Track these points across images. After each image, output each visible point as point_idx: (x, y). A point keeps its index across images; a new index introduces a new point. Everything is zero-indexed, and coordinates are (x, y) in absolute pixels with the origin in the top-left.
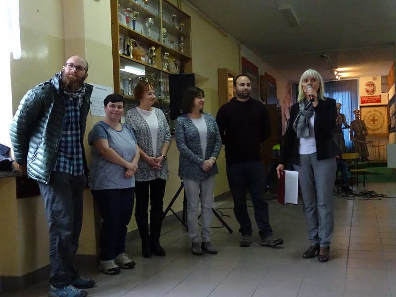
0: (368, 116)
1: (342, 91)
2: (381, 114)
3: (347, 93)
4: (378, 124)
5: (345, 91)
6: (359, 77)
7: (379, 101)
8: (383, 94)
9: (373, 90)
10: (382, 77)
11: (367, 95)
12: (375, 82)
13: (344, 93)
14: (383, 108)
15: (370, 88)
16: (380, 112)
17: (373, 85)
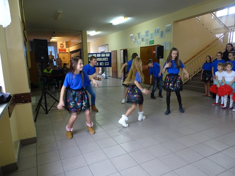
0: (62, 56)
1: (51, 46)
2: (66, 56)
3: (53, 47)
4: (66, 60)
5: (52, 46)
6: (57, 41)
7: (65, 51)
8: (66, 48)
9: (63, 47)
10: (66, 42)
11: (60, 48)
12: (63, 43)
13: (52, 47)
14: (67, 53)
15: (62, 46)
17: (63, 44)
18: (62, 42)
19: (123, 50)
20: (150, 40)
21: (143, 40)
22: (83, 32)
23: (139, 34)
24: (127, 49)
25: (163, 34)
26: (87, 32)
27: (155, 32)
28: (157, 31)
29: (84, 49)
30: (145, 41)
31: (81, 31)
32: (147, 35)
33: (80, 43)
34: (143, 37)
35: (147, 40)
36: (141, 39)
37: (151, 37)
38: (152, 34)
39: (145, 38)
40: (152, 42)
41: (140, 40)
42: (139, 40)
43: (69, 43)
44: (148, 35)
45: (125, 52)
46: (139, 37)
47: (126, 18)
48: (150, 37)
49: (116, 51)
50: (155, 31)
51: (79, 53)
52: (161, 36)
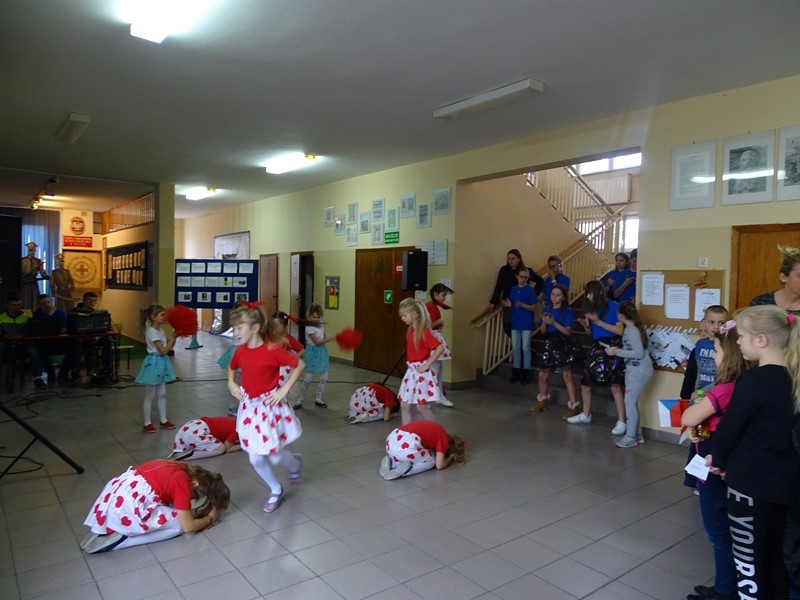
0: (74, 263)
1: (34, 224)
2: (93, 263)
3: (42, 228)
4: (88, 275)
5: (40, 224)
6: (62, 209)
7: (90, 245)
8: (92, 235)
10: (95, 214)
11: (71, 234)
12: (84, 218)
13: (36, 227)
14: (95, 255)
15: (78, 226)
16: (90, 260)
17: (82, 222)
18: (78, 214)
19: (298, 256)
20: (388, 229)
21: (364, 227)
22: (162, 185)
23: (353, 208)
24: (312, 252)
25: (426, 214)
26: (176, 186)
27: (404, 207)
28: (408, 205)
29: (162, 245)
30: (373, 231)
31: (156, 185)
32: (378, 214)
33: (146, 224)
34: (364, 219)
35: (377, 228)
36: (359, 224)
37: (391, 222)
38: (392, 212)
39: (373, 223)
40: (394, 236)
41: (355, 227)
42: (353, 227)
43: (106, 217)
44: (380, 212)
45: (307, 261)
46: (353, 217)
47: (310, 157)
48: (386, 222)
49: (276, 257)
50: (404, 203)
51: (143, 257)
52: (421, 222)
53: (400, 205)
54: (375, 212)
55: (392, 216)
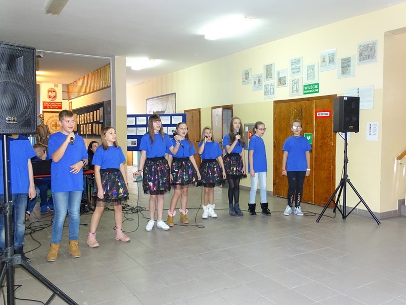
6: (42, 82)
7: (60, 108)
8: (62, 101)
9: (55, 97)
10: (63, 85)
11: (48, 100)
15: (52, 95)
17: (55, 91)
18: (51, 86)
19: (220, 109)
20: (306, 82)
21: (282, 82)
22: (116, 57)
23: (269, 69)
24: (232, 105)
25: (349, 66)
26: (127, 59)
27: (324, 61)
28: (328, 59)
29: (118, 103)
30: (291, 84)
32: (296, 70)
34: (281, 76)
35: (296, 82)
36: (276, 80)
37: (310, 75)
38: (311, 68)
39: (290, 78)
40: (314, 87)
42: (270, 82)
44: (299, 68)
46: (269, 74)
48: (305, 76)
50: (324, 58)
52: (343, 73)
53: (320, 60)
54: (292, 69)
55: (311, 71)
